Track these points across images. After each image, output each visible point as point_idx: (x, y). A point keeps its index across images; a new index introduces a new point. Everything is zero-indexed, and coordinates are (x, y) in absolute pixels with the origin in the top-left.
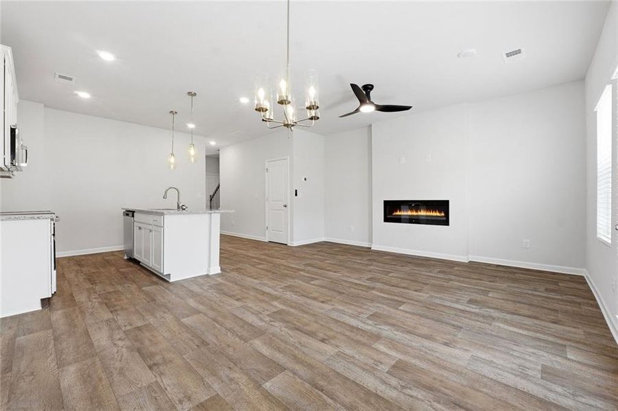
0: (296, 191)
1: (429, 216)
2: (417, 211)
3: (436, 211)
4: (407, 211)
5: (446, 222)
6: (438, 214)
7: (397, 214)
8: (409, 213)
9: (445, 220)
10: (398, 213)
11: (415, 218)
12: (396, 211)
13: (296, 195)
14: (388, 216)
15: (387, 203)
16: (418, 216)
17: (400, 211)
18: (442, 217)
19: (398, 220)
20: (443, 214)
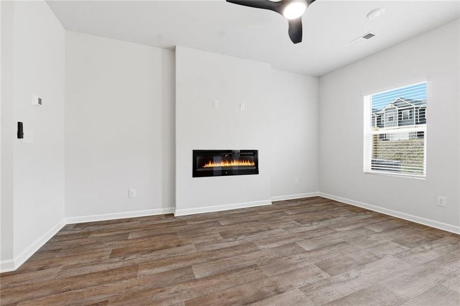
0: (20, 125)
1: (241, 166)
2: (230, 162)
3: (247, 161)
4: (219, 162)
5: (255, 171)
6: (249, 164)
7: (208, 166)
8: (222, 164)
9: (255, 170)
10: (210, 165)
11: (227, 169)
12: (208, 163)
13: (20, 135)
14: (198, 170)
15: (196, 153)
16: (231, 167)
17: (212, 162)
18: (253, 166)
19: (210, 173)
20: (254, 164)
